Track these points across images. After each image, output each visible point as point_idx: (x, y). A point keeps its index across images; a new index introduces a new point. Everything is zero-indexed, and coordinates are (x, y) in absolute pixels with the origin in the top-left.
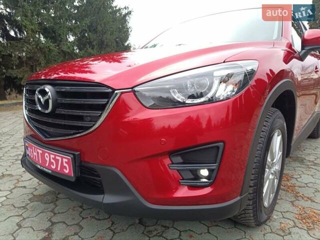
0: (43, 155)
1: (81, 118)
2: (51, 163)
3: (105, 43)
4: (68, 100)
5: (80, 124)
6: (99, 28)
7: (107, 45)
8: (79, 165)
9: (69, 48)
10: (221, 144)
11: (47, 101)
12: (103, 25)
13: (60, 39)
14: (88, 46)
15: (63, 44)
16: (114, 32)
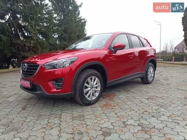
0: (24, 82)
1: (32, 72)
2: (26, 84)
3: (72, 38)
4: (30, 68)
5: (32, 73)
6: (69, 31)
7: (73, 39)
8: (32, 84)
9: (53, 42)
10: (63, 78)
11: (25, 68)
12: (71, 29)
13: (48, 37)
14: (63, 40)
15: (50, 40)
16: (77, 33)
